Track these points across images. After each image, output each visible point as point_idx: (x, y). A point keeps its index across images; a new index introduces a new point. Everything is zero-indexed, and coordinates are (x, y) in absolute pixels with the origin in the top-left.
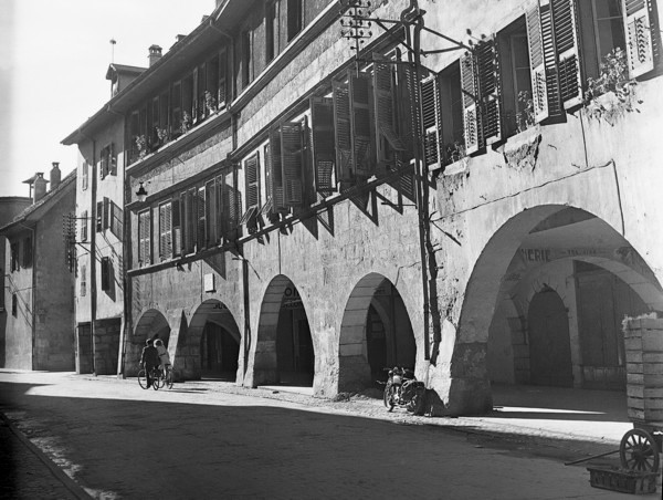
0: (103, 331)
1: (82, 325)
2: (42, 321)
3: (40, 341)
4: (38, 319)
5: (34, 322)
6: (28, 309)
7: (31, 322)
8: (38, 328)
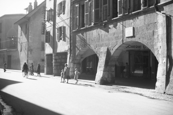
0: (57, 57)
1: (48, 55)
2: (31, 54)
3: (30, 61)
4: (29, 53)
5: (28, 54)
6: (26, 49)
7: (27, 54)
8: (30, 56)
